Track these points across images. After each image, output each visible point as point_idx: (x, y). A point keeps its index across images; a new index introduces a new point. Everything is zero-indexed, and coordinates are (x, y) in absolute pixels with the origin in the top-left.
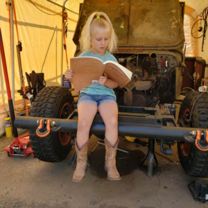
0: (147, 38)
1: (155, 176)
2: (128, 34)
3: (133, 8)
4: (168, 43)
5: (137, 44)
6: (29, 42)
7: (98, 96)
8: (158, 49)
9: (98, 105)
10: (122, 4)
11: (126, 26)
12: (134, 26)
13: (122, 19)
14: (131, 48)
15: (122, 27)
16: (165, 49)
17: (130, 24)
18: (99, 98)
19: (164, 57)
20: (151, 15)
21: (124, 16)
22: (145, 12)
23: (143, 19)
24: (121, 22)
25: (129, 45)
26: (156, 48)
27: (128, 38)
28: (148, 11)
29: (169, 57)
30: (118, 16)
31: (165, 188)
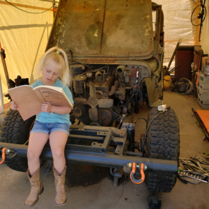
0: (119, 47)
1: (121, 186)
2: (101, 43)
3: (108, 13)
4: (140, 53)
5: (110, 54)
6: (15, 45)
7: (49, 124)
8: (130, 59)
9: (49, 133)
10: (98, 10)
11: (100, 34)
12: (108, 34)
13: (97, 26)
14: (103, 59)
15: (96, 35)
16: (137, 59)
17: (104, 32)
18: (51, 126)
19: (136, 67)
20: (125, 21)
21: (98, 23)
22: (119, 17)
23: (117, 26)
24: (95, 30)
25: (101, 55)
26: (127, 58)
27: (101, 48)
28: (122, 17)
29: (140, 67)
30: (92, 23)
31: (126, 199)
